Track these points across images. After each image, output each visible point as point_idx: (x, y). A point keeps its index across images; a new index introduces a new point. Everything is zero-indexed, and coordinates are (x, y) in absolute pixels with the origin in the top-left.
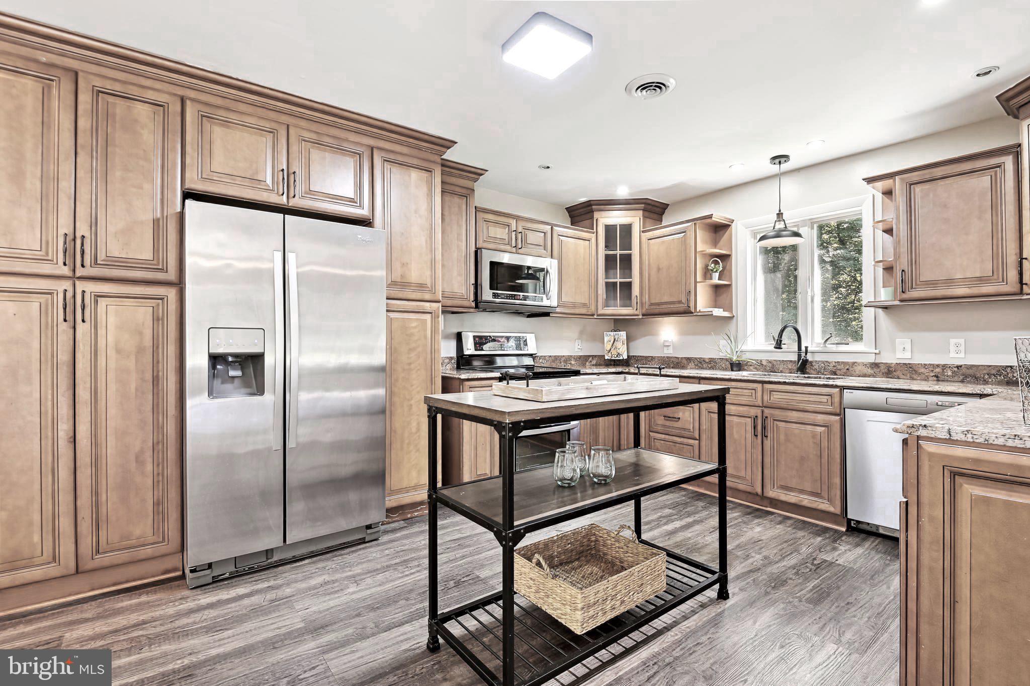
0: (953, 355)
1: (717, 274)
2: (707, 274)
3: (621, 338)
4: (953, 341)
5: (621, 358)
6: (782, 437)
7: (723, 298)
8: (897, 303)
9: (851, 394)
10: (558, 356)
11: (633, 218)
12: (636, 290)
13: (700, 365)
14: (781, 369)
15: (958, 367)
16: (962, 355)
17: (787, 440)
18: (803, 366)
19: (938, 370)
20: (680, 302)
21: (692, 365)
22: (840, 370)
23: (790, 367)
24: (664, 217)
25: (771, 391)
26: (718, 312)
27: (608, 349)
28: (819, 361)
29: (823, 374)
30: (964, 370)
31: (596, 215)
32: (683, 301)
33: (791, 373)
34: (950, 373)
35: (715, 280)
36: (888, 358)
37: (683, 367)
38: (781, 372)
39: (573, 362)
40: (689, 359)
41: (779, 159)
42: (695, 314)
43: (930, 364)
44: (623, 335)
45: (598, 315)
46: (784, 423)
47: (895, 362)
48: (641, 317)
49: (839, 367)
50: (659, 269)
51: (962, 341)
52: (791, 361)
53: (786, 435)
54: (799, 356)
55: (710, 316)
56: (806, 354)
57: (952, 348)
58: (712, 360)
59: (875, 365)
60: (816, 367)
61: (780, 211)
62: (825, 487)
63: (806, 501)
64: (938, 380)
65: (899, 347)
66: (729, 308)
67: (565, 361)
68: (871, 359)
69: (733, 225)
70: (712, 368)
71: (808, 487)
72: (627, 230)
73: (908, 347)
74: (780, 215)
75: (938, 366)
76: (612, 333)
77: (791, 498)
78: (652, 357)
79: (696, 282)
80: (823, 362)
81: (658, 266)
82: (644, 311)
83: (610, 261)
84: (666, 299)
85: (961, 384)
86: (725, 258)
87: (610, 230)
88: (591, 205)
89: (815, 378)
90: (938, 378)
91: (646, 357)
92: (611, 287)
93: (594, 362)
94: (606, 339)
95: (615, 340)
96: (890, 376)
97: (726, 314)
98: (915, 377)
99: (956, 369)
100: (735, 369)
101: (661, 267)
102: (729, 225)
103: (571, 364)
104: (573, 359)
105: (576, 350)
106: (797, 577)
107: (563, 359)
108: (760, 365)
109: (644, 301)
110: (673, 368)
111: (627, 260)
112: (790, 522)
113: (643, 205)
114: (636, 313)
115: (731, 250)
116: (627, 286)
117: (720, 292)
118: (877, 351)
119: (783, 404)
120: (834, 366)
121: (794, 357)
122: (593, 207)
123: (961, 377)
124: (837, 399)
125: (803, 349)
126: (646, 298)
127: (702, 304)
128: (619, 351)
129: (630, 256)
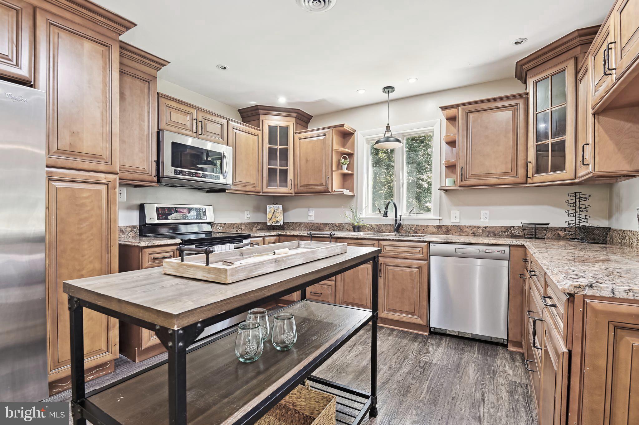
0: (482, 220)
1: (346, 166)
2: (339, 166)
3: (279, 209)
4: (482, 212)
5: (279, 224)
6: (391, 277)
7: (348, 182)
8: (458, 188)
9: (434, 246)
10: (232, 223)
11: (290, 123)
12: (290, 176)
13: (332, 228)
14: (384, 230)
15: (485, 227)
16: (487, 220)
17: (394, 278)
18: (398, 228)
19: (474, 229)
20: (322, 185)
21: (327, 228)
22: (419, 230)
23: (390, 229)
24: (309, 125)
25: (384, 246)
26: (346, 192)
27: (270, 218)
28: (407, 225)
29: (409, 233)
30: (488, 229)
31: (262, 117)
32: (324, 184)
33: (390, 233)
34: (481, 231)
35: (345, 170)
36: (447, 222)
37: (321, 230)
38: (384, 232)
39: (243, 228)
40: (325, 224)
41: (389, 89)
42: (331, 193)
43: (470, 226)
44: (280, 207)
45: (263, 193)
46: (392, 267)
47: (451, 225)
48: (293, 195)
49: (419, 228)
50: (307, 161)
51: (487, 212)
52: (390, 225)
53: (393, 275)
54: (396, 221)
55: (341, 195)
56: (400, 221)
57: (482, 216)
58: (340, 225)
59: (439, 227)
60: (405, 228)
61: (388, 125)
62: (417, 308)
63: (405, 317)
64: (475, 236)
65: (453, 216)
66: (352, 190)
67: (237, 227)
68: (437, 223)
69: (355, 134)
70: (341, 230)
71: (406, 308)
72: (284, 130)
73: (458, 215)
74: (388, 127)
75: (475, 227)
76: (272, 206)
77: (396, 316)
78: (300, 223)
79: (332, 171)
80: (409, 225)
81: (307, 158)
82: (296, 190)
83: (272, 153)
84: (312, 182)
85: (487, 238)
86: (351, 155)
87: (272, 129)
88: (258, 109)
89: (406, 236)
90: (474, 235)
91: (296, 223)
92: (272, 172)
93: (259, 227)
94: (268, 210)
95: (274, 211)
96: (448, 233)
97: (351, 194)
98: (461, 233)
99: (484, 229)
100: (356, 230)
101: (308, 160)
102: (353, 134)
103: (241, 229)
104: (243, 226)
105: (246, 218)
106: (415, 381)
107: (235, 226)
108: (371, 228)
109: (296, 183)
110: (314, 230)
111: (284, 153)
112: (395, 333)
113: (296, 114)
114: (291, 191)
115: (354, 151)
116: (284, 173)
117: (347, 178)
118: (441, 218)
119: (392, 254)
120: (416, 228)
121: (393, 223)
122: (260, 111)
123: (487, 233)
124: (425, 250)
125: (398, 217)
126: (297, 181)
127: (336, 186)
128: (278, 219)
129: (286, 150)
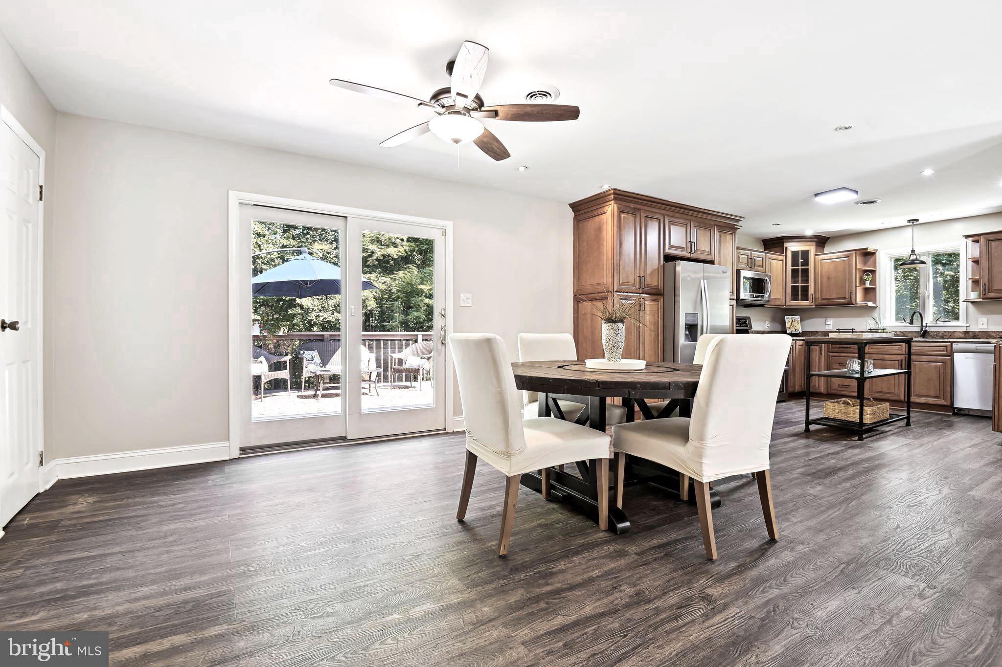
1: (869, 282)
2: (862, 282)
5: (797, 332)
7: (871, 295)
8: (981, 300)
9: (957, 345)
11: (811, 248)
12: (811, 291)
18: (924, 334)
19: (1001, 334)
20: (845, 298)
22: (946, 334)
23: (915, 334)
24: (826, 246)
26: (870, 304)
27: (789, 326)
28: (933, 331)
29: (938, 337)
31: (786, 245)
32: (847, 297)
35: (868, 285)
36: (974, 329)
41: (913, 221)
42: (856, 305)
43: (997, 331)
44: (798, 318)
45: (785, 306)
46: (919, 362)
47: (977, 330)
48: (814, 307)
50: (829, 278)
52: (916, 332)
53: (921, 368)
54: (922, 329)
55: (867, 307)
56: (926, 328)
59: (967, 332)
60: (932, 334)
61: (913, 249)
62: (942, 393)
63: (931, 400)
65: (980, 323)
66: (875, 302)
68: (965, 330)
69: (877, 253)
71: (932, 394)
72: (805, 254)
73: (985, 322)
74: (913, 251)
75: (1001, 332)
76: (790, 317)
77: (923, 400)
78: (817, 331)
79: (856, 287)
80: (936, 332)
81: (828, 276)
82: (817, 303)
83: (795, 272)
84: (834, 296)
86: (873, 272)
87: (795, 254)
88: (782, 239)
89: (932, 338)
91: (812, 332)
92: (795, 289)
94: (785, 320)
95: (792, 320)
96: (976, 336)
97: (874, 305)
98: (989, 338)
102: (875, 253)
109: (817, 296)
111: (806, 272)
113: (814, 239)
114: (811, 304)
115: (875, 267)
116: (805, 289)
117: (870, 292)
118: (968, 326)
119: (918, 352)
120: (943, 333)
121: (919, 330)
122: (784, 240)
124: (948, 348)
125: (924, 324)
126: (818, 295)
127: (859, 298)
128: (796, 328)
129: (807, 269)
